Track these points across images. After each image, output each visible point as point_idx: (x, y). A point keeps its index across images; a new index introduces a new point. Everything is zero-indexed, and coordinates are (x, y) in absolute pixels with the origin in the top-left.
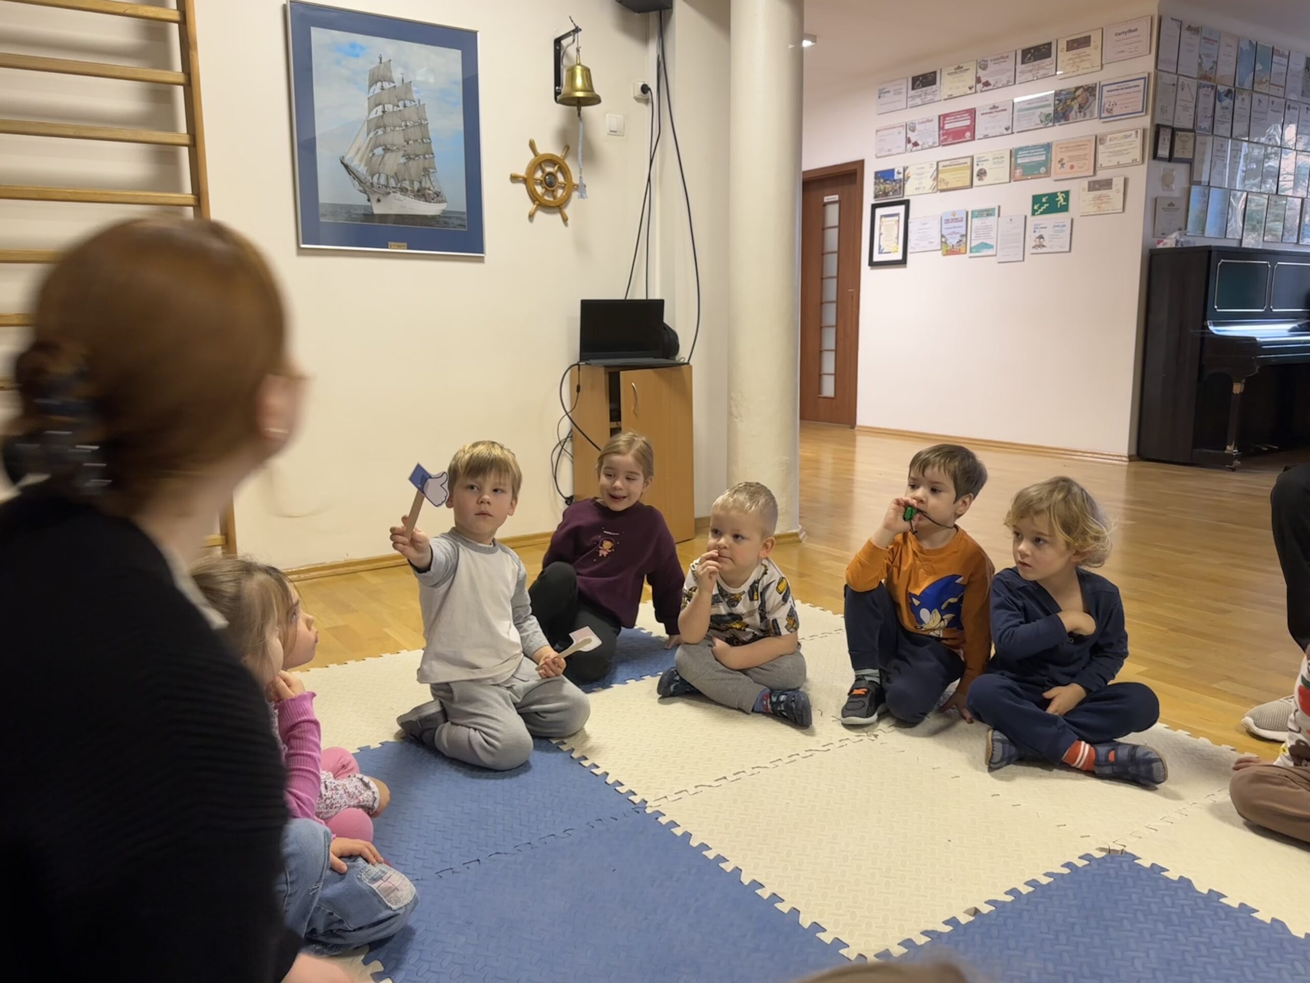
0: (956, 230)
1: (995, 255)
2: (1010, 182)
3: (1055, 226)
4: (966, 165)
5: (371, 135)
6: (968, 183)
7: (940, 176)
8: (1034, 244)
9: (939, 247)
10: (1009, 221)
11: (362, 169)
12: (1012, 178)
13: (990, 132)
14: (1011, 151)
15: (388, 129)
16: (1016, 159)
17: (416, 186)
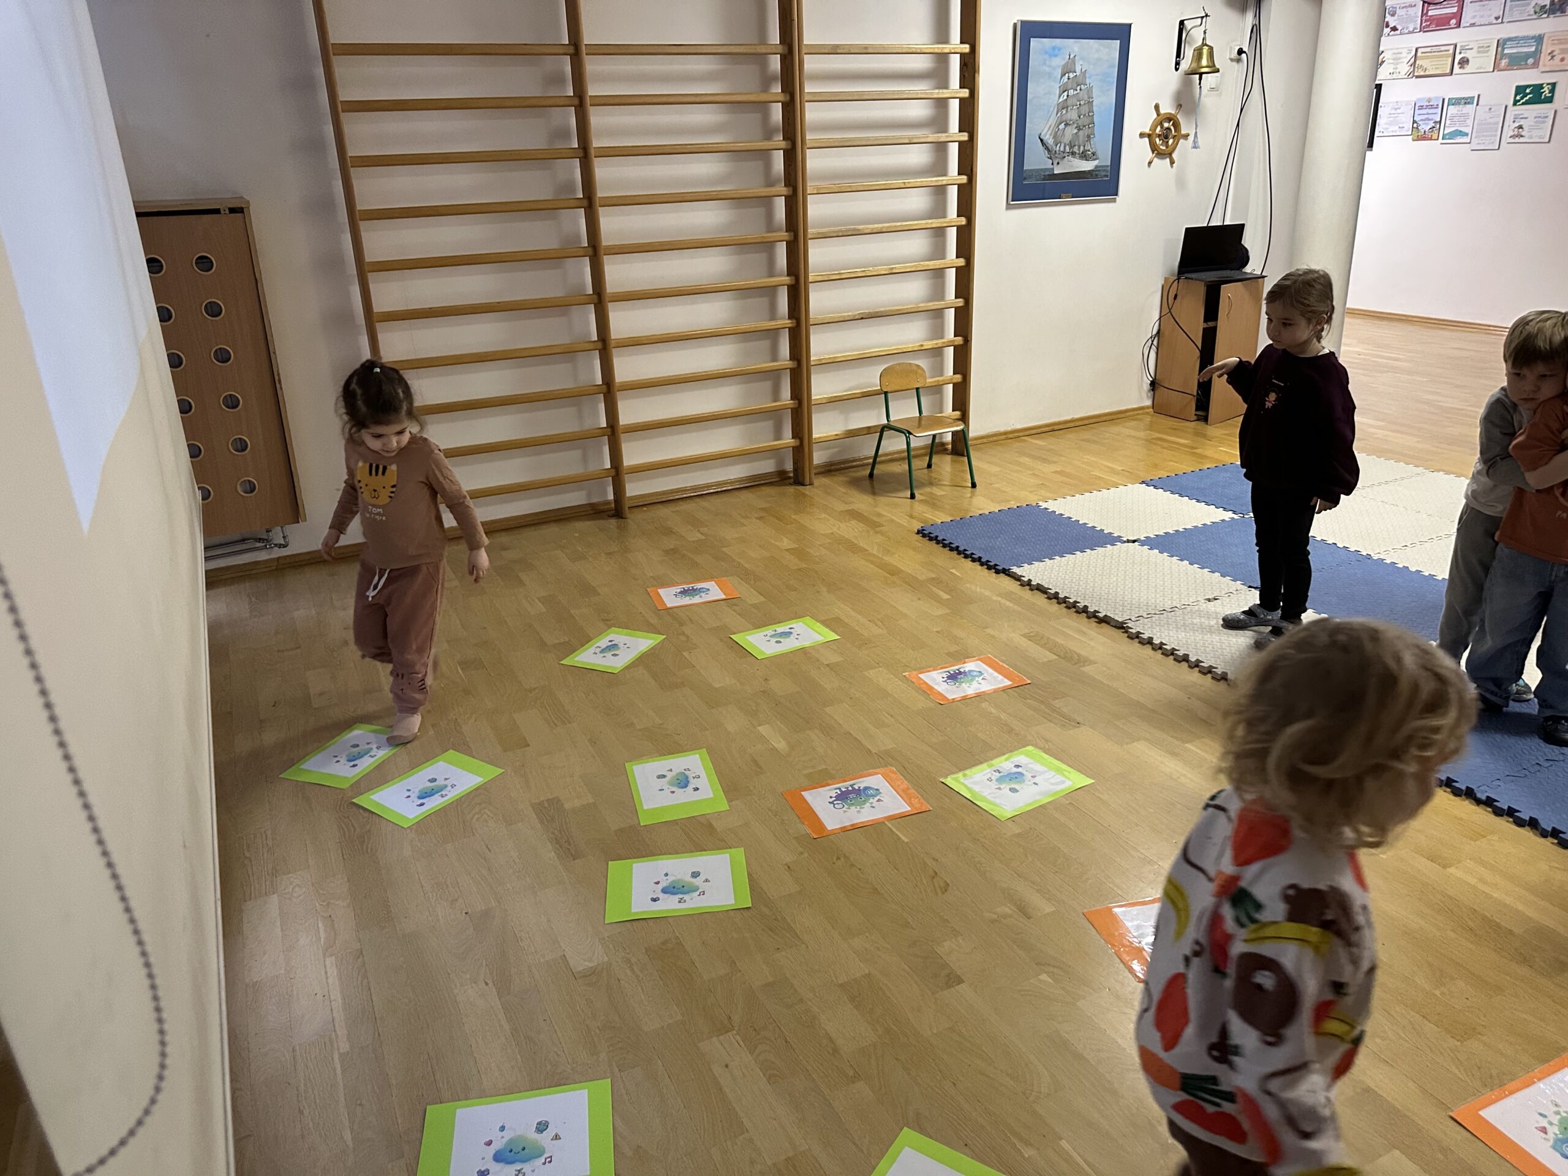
0: (1431, 117)
1: (1470, 143)
2: (1493, 71)
3: (1535, 118)
4: (1447, 53)
5: (1059, 115)
6: (1448, 71)
7: (1417, 62)
8: (1511, 133)
9: (1410, 133)
10: (1488, 110)
11: (1050, 141)
12: (1496, 67)
13: (1477, 21)
14: (1498, 41)
15: (1069, 108)
16: (1503, 49)
17: (1082, 148)
